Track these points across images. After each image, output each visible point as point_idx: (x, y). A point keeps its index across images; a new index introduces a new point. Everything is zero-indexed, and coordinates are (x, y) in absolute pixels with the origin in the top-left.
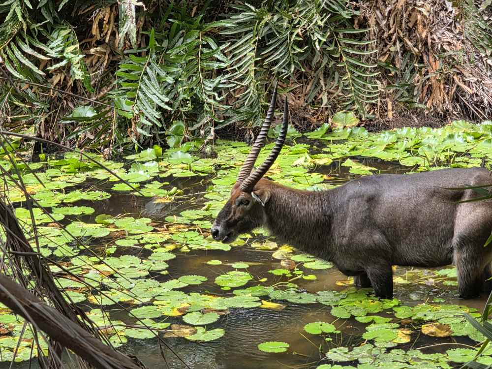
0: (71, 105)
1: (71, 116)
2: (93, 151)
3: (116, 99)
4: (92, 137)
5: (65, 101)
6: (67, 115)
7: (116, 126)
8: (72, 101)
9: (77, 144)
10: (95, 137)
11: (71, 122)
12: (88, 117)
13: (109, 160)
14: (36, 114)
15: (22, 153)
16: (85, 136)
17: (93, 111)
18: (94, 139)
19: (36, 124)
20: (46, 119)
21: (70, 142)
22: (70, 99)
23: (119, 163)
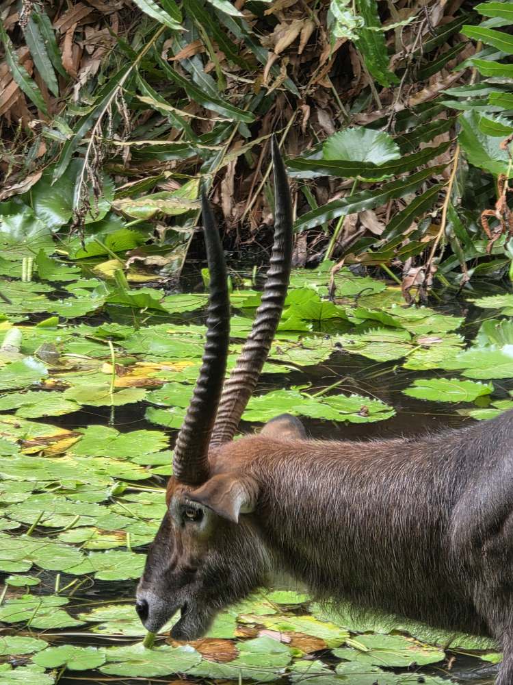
0: (324, 120)
1: (319, 156)
2: (374, 272)
3: (467, 114)
4: (378, 229)
5: (306, 109)
6: (308, 153)
7: (458, 200)
8: (331, 110)
9: (330, 248)
10: (389, 228)
11: (318, 174)
12: (372, 165)
13: (419, 304)
14: (209, 140)
15: (151, 260)
16: (359, 225)
17: (390, 146)
18: (385, 234)
19: (205, 171)
20: (241, 159)
21: (309, 240)
22: (324, 102)
23: (450, 318)
